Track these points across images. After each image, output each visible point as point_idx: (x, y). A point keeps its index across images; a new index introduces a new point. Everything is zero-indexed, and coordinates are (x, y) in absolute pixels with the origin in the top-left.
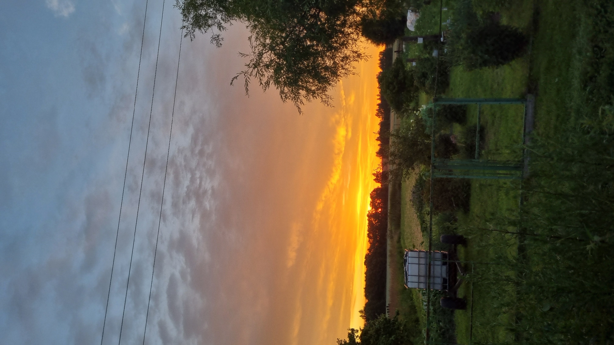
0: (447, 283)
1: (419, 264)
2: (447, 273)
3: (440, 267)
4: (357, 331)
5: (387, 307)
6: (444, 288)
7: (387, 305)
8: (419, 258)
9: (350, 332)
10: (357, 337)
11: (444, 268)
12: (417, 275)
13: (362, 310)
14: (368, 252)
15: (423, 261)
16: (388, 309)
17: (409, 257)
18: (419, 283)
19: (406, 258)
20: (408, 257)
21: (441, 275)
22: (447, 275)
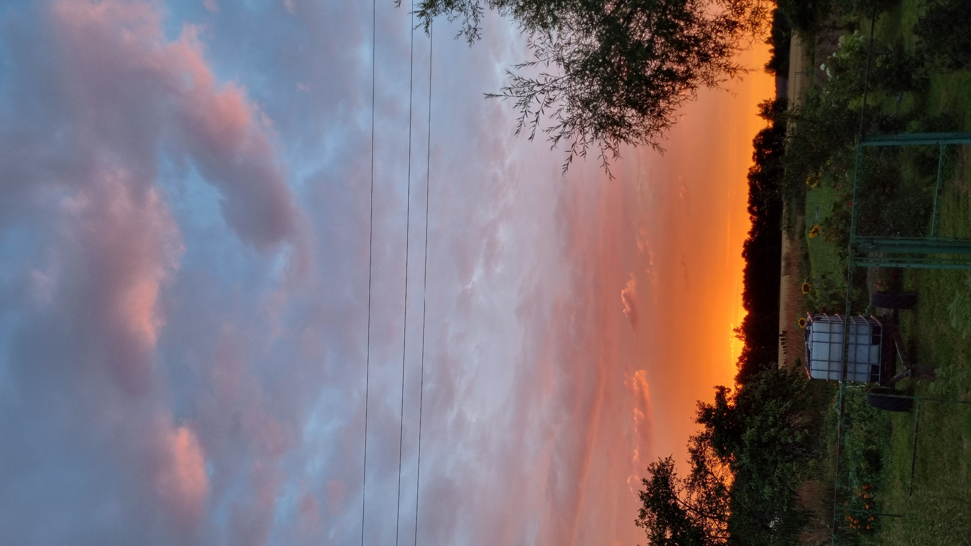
0: (878, 373)
1: (830, 343)
2: (879, 357)
3: (867, 347)
4: (730, 390)
5: (781, 335)
6: (873, 379)
8: (831, 333)
9: (718, 390)
10: (729, 399)
11: (875, 349)
12: (827, 359)
13: (740, 327)
15: (837, 338)
17: (813, 329)
18: (829, 371)
20: (811, 328)
21: (869, 359)
22: (879, 360)
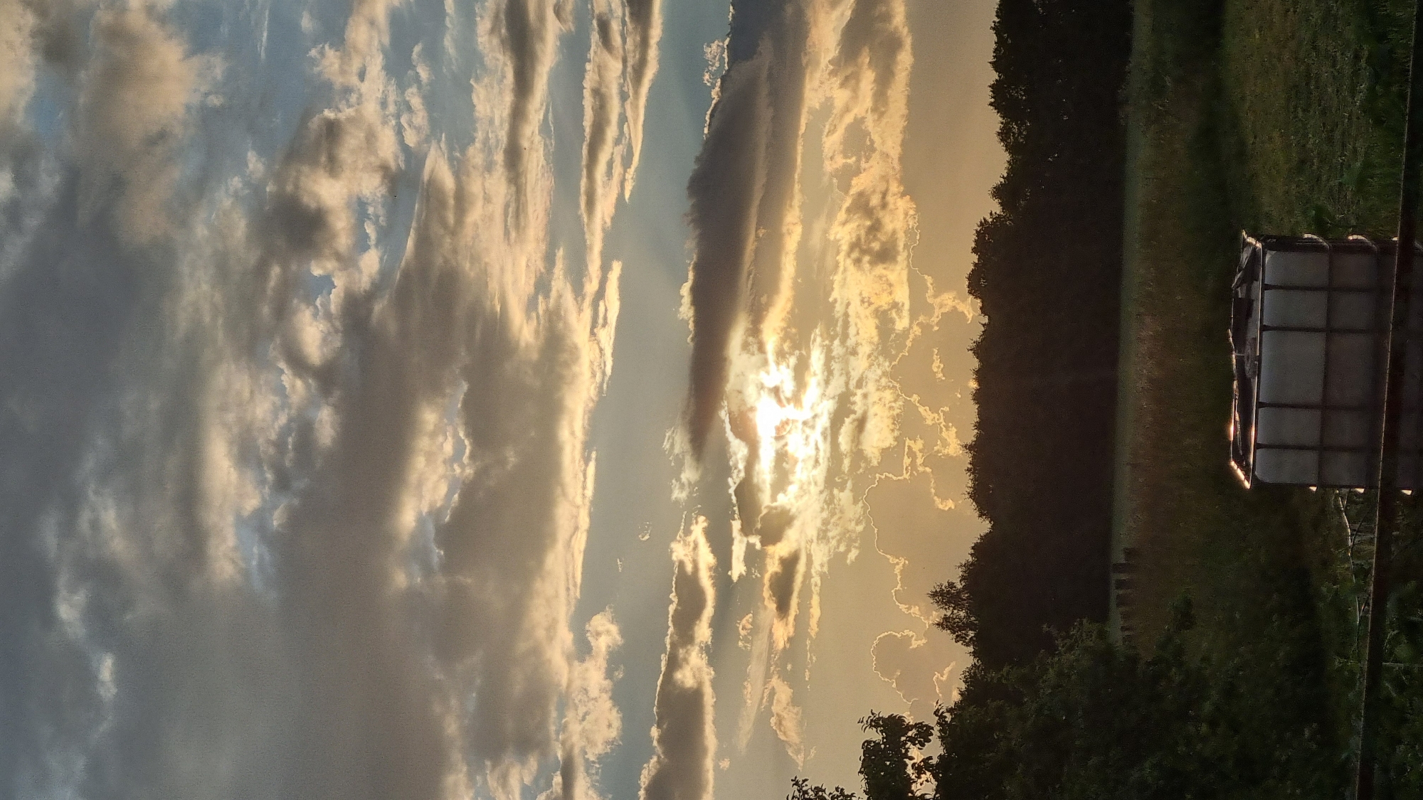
1: (1330, 331)
4: (923, 734)
5: (1119, 568)
7: (1119, 558)
8: (1331, 289)
9: (876, 736)
10: (919, 770)
12: (1315, 397)
13: (951, 585)
14: (997, 209)
15: (1355, 310)
16: (1121, 584)
17: (1266, 287)
19: (1249, 290)
20: (1258, 285)
